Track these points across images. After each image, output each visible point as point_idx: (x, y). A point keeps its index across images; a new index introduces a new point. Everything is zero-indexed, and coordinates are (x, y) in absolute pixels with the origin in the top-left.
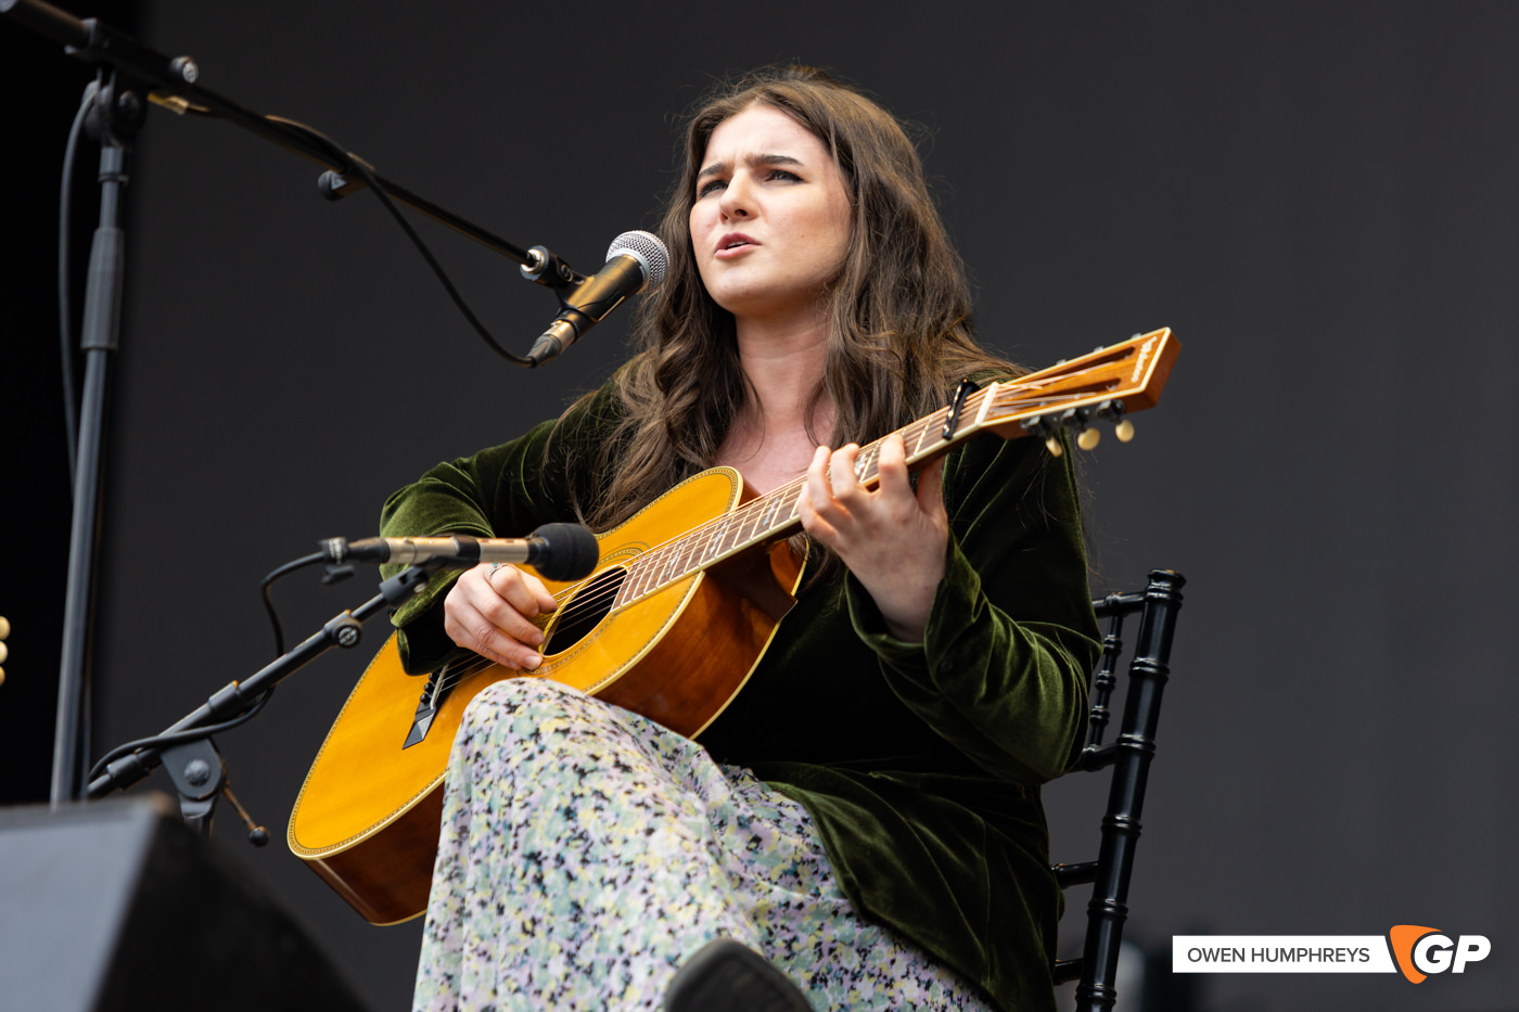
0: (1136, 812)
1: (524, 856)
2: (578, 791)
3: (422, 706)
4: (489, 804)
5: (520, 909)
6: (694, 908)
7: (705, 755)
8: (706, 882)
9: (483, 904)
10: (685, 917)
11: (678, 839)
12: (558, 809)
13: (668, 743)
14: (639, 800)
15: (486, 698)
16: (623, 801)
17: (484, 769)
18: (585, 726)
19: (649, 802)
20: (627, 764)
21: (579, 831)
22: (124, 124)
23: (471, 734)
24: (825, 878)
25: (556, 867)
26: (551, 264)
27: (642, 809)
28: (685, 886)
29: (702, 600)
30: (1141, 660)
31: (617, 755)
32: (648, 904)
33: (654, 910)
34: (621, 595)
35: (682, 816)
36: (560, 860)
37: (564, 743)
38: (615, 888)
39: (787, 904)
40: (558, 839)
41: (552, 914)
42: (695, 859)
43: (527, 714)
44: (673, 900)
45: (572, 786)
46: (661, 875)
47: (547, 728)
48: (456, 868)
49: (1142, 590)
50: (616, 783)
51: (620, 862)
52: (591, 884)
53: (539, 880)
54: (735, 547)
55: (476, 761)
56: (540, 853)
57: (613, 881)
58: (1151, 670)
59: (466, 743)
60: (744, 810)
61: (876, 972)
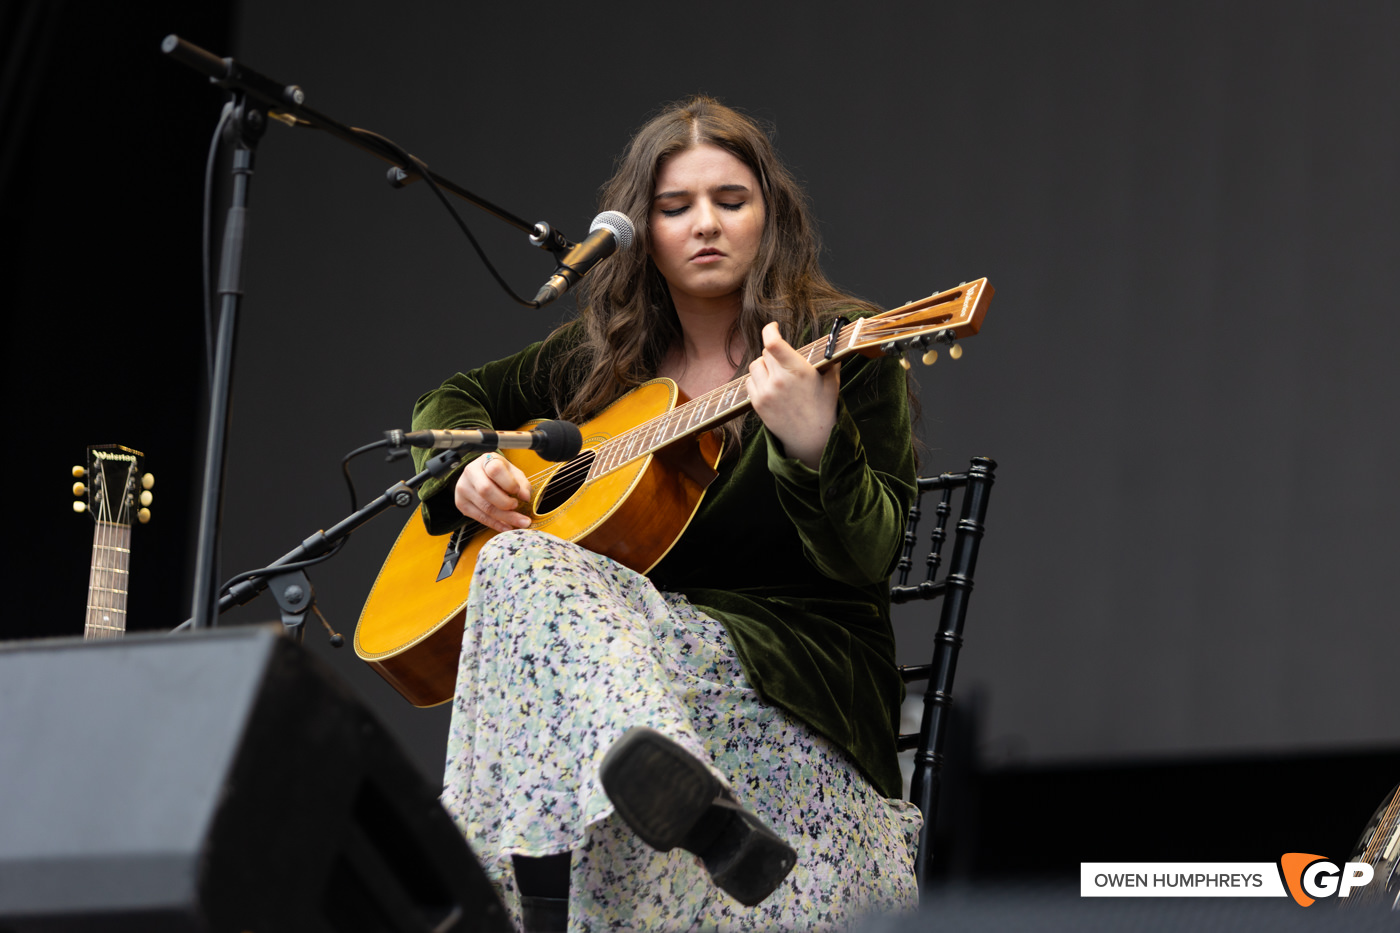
0: (959, 630)
1: (522, 658)
2: (559, 611)
3: (450, 551)
4: (497, 619)
5: (519, 696)
6: (642, 693)
7: (650, 585)
8: (650, 676)
9: (492, 691)
10: (637, 699)
11: (631, 645)
12: (544, 624)
13: (624, 576)
14: (603, 617)
15: (495, 542)
16: (591, 618)
17: (493, 594)
18: (565, 565)
19: (610, 618)
21: (560, 639)
22: (249, 133)
23: (484, 567)
24: (737, 675)
25: (544, 666)
26: (551, 234)
27: (605, 623)
28: (635, 679)
29: (651, 474)
30: (965, 521)
31: (587, 585)
32: (609, 692)
33: (613, 696)
34: (592, 471)
35: (633, 629)
36: (547, 661)
37: (550, 576)
38: (586, 680)
39: (709, 692)
40: (545, 646)
41: (541, 700)
42: (643, 659)
43: (523, 555)
44: (627, 689)
45: (555, 607)
46: (618, 670)
47: (538, 566)
48: (475, 661)
49: (966, 470)
50: (586, 605)
51: (589, 662)
52: (569, 678)
53: (532, 675)
55: (487, 588)
56: (533, 656)
57: (584, 675)
58: (971, 528)
59: (480, 573)
60: (679, 625)
61: (772, 740)
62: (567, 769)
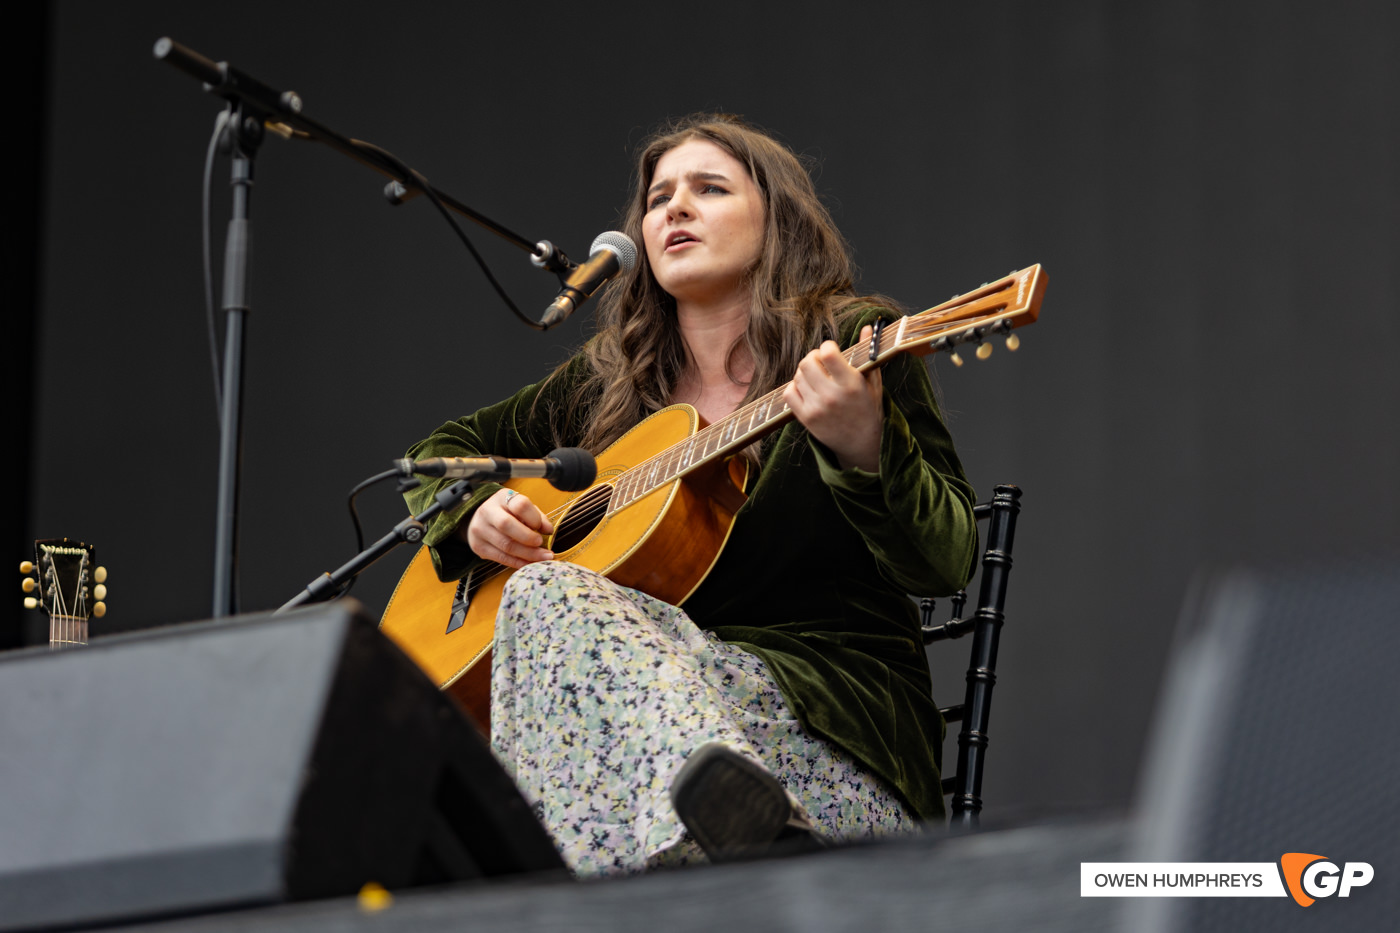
0: (992, 665)
1: (562, 688)
2: (600, 638)
3: (457, 602)
4: (531, 652)
5: (561, 726)
6: (698, 717)
7: (685, 615)
8: (706, 698)
9: (530, 726)
10: (694, 723)
11: (680, 670)
12: (585, 652)
13: (654, 608)
14: (647, 641)
15: (523, 574)
16: (635, 643)
17: (525, 627)
18: (600, 593)
19: (656, 644)
20: (635, 618)
21: (603, 667)
22: (246, 142)
24: (780, 708)
25: (587, 695)
26: (555, 255)
27: (650, 648)
28: (689, 702)
29: (681, 500)
30: (991, 552)
31: (625, 612)
32: (663, 717)
33: (667, 720)
34: (613, 503)
35: (679, 654)
36: (591, 690)
37: (586, 604)
38: (636, 706)
39: (756, 725)
40: (588, 675)
41: (586, 729)
42: (694, 683)
43: (556, 585)
44: (681, 712)
45: (595, 634)
46: (670, 695)
47: (573, 594)
49: (990, 501)
50: (628, 631)
51: (637, 687)
52: (616, 705)
53: (574, 705)
54: (705, 458)
55: (518, 620)
56: (574, 685)
57: (633, 702)
58: (999, 559)
60: (718, 655)
61: (821, 777)
62: (619, 800)
